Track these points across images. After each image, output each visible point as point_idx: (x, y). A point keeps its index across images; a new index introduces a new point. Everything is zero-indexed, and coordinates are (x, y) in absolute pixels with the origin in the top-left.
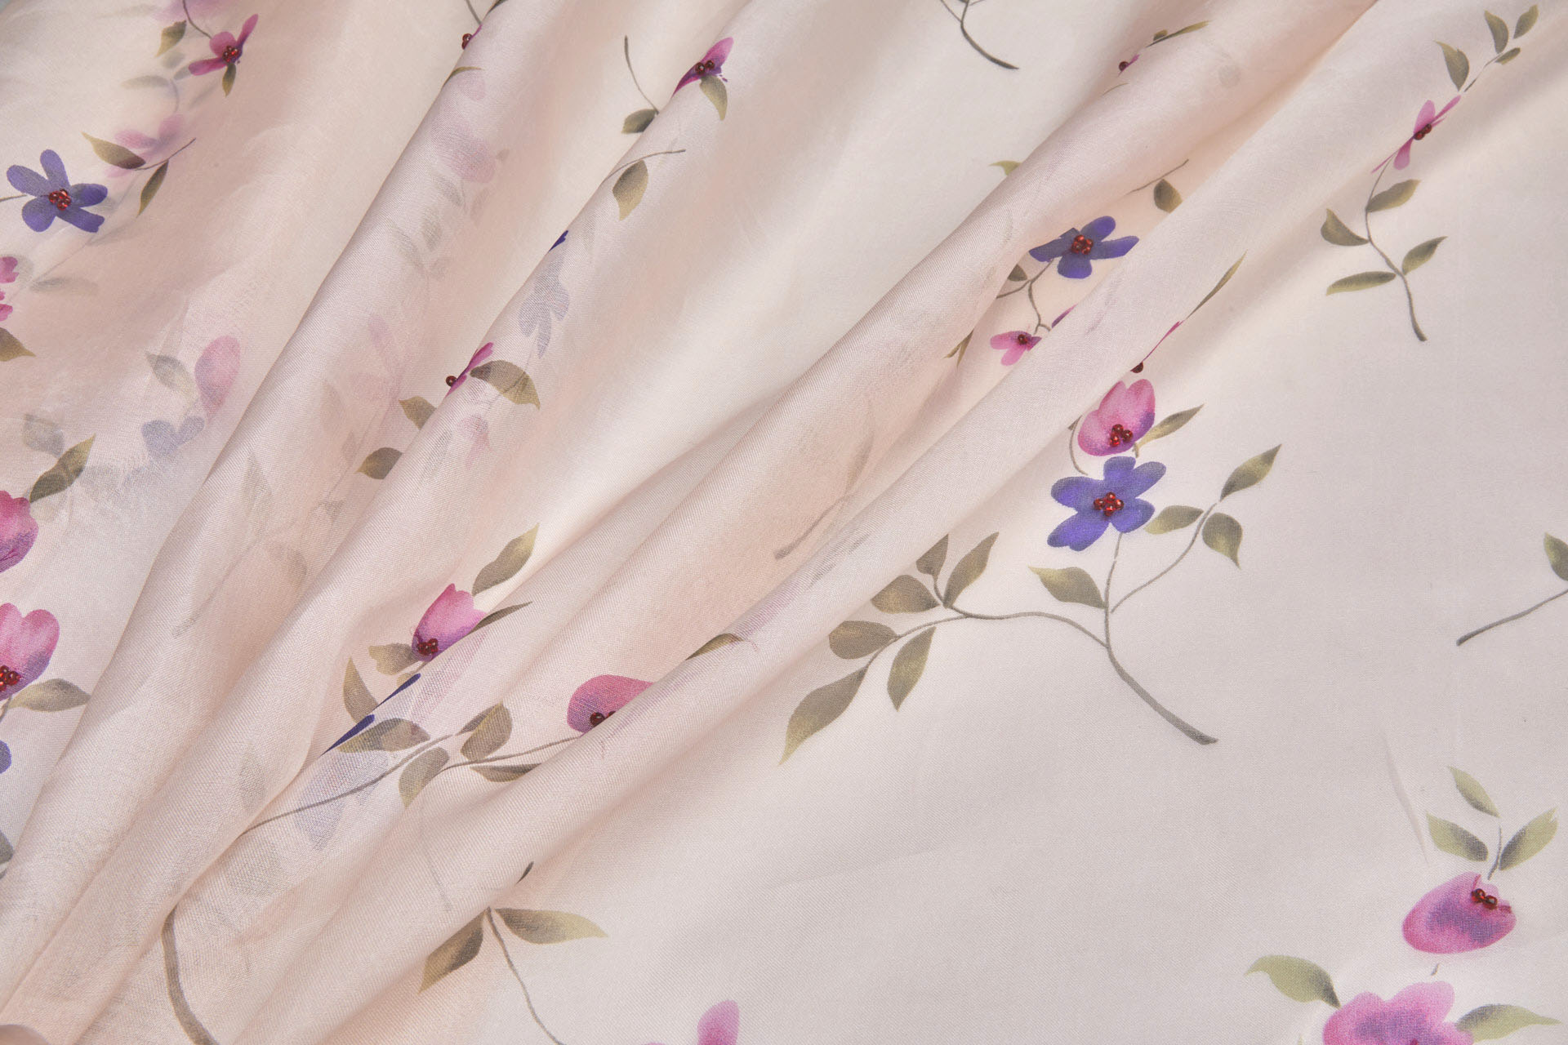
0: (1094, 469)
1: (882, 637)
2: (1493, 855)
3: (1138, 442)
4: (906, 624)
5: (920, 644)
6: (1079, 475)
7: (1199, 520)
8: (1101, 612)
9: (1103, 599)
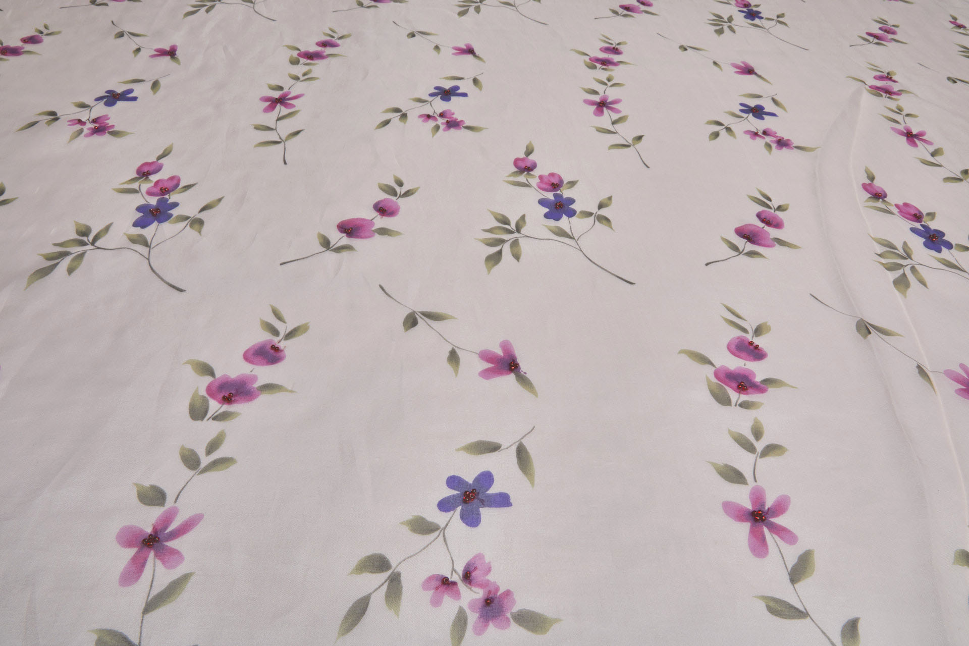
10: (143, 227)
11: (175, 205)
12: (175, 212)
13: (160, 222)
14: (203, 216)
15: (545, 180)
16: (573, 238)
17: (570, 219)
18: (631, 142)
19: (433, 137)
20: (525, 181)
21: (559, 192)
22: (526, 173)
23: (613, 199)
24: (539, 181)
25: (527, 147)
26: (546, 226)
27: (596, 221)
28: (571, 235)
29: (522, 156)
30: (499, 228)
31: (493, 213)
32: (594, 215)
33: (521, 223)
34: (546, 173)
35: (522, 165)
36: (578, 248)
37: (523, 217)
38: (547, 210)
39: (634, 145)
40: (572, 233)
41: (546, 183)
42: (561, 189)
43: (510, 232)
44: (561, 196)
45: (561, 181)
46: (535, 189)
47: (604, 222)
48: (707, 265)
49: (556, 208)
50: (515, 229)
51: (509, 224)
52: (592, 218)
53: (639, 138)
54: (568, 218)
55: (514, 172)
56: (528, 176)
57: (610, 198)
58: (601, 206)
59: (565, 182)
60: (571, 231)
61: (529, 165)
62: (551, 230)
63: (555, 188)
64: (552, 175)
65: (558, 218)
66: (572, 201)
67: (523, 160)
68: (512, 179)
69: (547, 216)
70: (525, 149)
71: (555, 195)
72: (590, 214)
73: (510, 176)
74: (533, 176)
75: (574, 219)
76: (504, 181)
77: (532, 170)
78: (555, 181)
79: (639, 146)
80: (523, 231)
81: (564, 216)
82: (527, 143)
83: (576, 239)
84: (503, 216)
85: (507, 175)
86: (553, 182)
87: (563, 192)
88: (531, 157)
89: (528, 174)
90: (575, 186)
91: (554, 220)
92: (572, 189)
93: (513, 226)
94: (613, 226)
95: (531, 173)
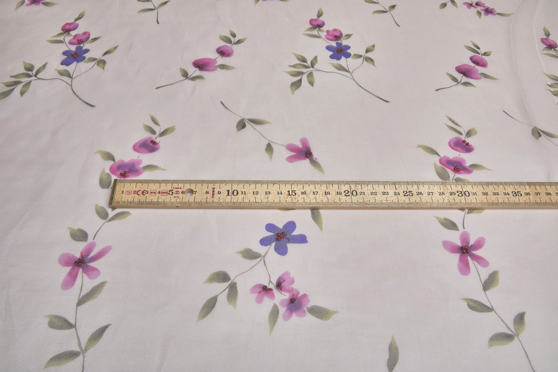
0: (73, 48)
1: (19, 83)
2: (158, 134)
3: (84, 43)
4: (25, 80)
5: (28, 84)
6: (69, 49)
7: (97, 60)
8: (71, 79)
9: (72, 76)
10: (68, 65)
11: (87, 51)
12: (87, 56)
13: (78, 62)
14: (105, 58)
15: (331, 33)
16: (349, 72)
17: (347, 59)
18: (387, 9)
19: (255, 5)
20: (317, 34)
21: (339, 41)
22: (318, 28)
23: (375, 46)
24: (326, 34)
25: (319, 12)
26: (331, 64)
27: (364, 60)
28: (347, 69)
29: (315, 17)
30: (300, 64)
31: (295, 55)
32: (363, 57)
33: (314, 61)
34: (331, 29)
35: (315, 23)
36: (352, 78)
37: (316, 58)
38: (332, 53)
39: (390, 11)
40: (348, 68)
41: (331, 36)
42: (341, 39)
43: (307, 67)
44: (341, 44)
45: (341, 34)
46: (324, 39)
47: (370, 61)
48: (437, 90)
49: (338, 52)
50: (310, 65)
51: (306, 62)
52: (361, 59)
53: (393, 7)
54: (345, 58)
55: (310, 28)
56: (319, 31)
57: (374, 46)
58: (367, 51)
59: (344, 35)
60: (348, 67)
61: (319, 23)
62: (334, 66)
63: (337, 38)
64: (335, 30)
65: (339, 59)
66: (348, 47)
67: (315, 20)
68: (308, 32)
69: (331, 57)
70: (317, 13)
71: (337, 43)
72: (360, 56)
73: (307, 30)
74: (322, 31)
75: (349, 60)
76: (303, 34)
77: (322, 27)
78: (337, 34)
79: (393, 12)
80: (316, 66)
81: (343, 57)
82: (319, 9)
83: (351, 72)
84: (303, 57)
85: (305, 30)
86: (336, 35)
87: (342, 41)
88: (321, 18)
89: (319, 29)
90: (351, 38)
91: (336, 59)
92: (349, 39)
93: (309, 63)
94: (375, 64)
95: (321, 28)
